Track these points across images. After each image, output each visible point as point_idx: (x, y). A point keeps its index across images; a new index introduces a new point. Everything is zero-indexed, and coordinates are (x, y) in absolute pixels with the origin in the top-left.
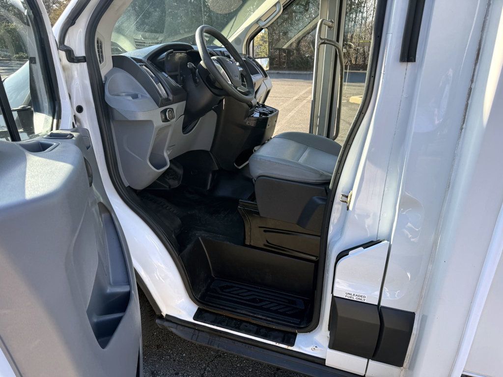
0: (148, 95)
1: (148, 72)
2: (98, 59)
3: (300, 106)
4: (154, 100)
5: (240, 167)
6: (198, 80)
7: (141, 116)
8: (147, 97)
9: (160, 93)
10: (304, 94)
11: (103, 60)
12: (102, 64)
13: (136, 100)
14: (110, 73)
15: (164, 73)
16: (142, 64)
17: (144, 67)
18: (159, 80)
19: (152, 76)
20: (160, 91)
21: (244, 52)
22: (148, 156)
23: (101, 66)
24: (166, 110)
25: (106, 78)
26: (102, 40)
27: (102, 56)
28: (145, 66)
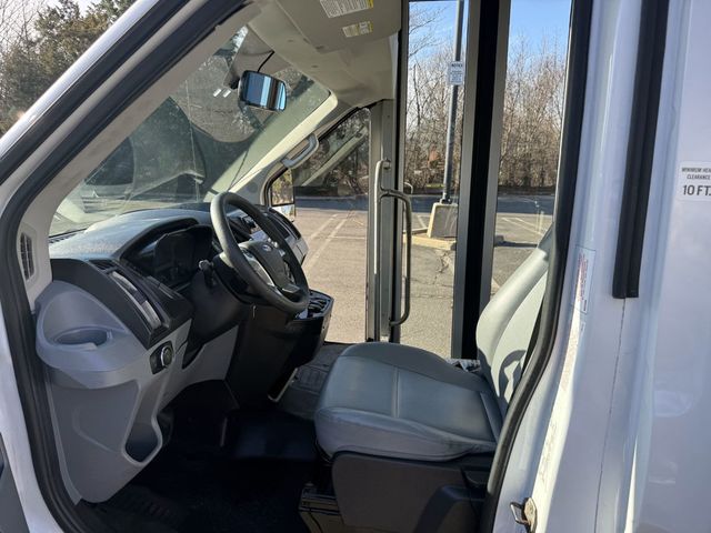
0: (126, 331)
1: (122, 283)
2: (23, 271)
3: (322, 248)
4: (138, 338)
5: (277, 400)
6: (214, 283)
7: (114, 378)
8: (123, 335)
9: (148, 319)
10: (325, 229)
11: (32, 271)
12: (31, 278)
13: (104, 347)
14: (47, 294)
15: (151, 278)
16: (111, 268)
17: (116, 274)
18: (143, 296)
19: (132, 292)
20: (146, 315)
21: (262, 203)
22: (124, 442)
23: (26, 282)
24: (159, 349)
25: (38, 304)
26: (30, 236)
27: (31, 262)
28: (118, 272)
